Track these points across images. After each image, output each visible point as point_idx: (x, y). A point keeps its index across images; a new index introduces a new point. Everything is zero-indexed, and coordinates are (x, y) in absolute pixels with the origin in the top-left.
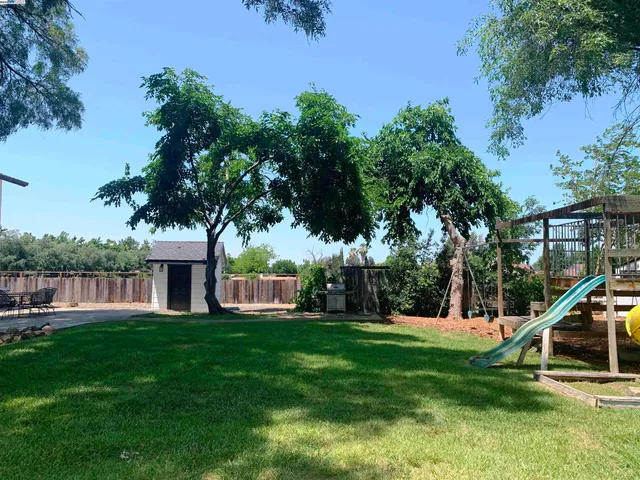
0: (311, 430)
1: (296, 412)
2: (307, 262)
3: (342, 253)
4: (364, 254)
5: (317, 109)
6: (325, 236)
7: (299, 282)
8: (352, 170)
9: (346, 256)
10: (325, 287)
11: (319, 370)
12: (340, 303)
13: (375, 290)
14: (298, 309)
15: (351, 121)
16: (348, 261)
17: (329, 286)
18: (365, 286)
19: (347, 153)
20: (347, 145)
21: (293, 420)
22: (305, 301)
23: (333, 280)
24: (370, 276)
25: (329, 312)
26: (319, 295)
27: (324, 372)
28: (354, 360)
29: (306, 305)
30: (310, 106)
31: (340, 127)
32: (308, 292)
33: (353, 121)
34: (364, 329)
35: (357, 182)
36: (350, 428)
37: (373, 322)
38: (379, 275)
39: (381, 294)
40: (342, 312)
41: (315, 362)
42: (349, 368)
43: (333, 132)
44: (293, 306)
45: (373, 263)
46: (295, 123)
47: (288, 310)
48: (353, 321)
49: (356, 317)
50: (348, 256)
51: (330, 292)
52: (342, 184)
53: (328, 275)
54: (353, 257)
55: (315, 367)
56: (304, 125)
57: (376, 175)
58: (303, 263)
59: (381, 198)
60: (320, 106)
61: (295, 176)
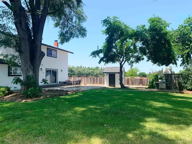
0: (160, 126)
1: (154, 119)
2: (150, 73)
3: (162, 70)
4: (170, 70)
5: (155, 22)
6: (158, 64)
7: (148, 79)
8: (168, 42)
9: (164, 71)
10: (158, 81)
11: (159, 107)
12: (164, 86)
13: (177, 82)
14: (149, 88)
15: (168, 25)
16: (165, 72)
17: (160, 80)
18: (173, 81)
19: (166, 36)
20: (166, 34)
21: (154, 121)
22: (151, 85)
23: (161, 79)
24: (175, 78)
25: (160, 89)
26: (156, 84)
27: (161, 107)
28: (172, 105)
29: (152, 86)
30: (153, 22)
31: (163, 28)
32: (152, 82)
33: (169, 25)
34: (174, 95)
35: (170, 45)
36: (174, 126)
37: (177, 93)
38: (178, 77)
39: (179, 83)
40: (165, 89)
41: (158, 105)
42: (171, 107)
43: (161, 29)
44: (147, 87)
45: (174, 73)
46: (147, 28)
47: (145, 88)
48: (169, 92)
49: (170, 91)
50: (165, 71)
51: (160, 83)
52: (165, 47)
53: (159, 77)
54: (167, 71)
55: (158, 106)
56: (151, 29)
57: (177, 42)
58: (149, 73)
59: (179, 50)
60: (156, 21)
61: (148, 45)
